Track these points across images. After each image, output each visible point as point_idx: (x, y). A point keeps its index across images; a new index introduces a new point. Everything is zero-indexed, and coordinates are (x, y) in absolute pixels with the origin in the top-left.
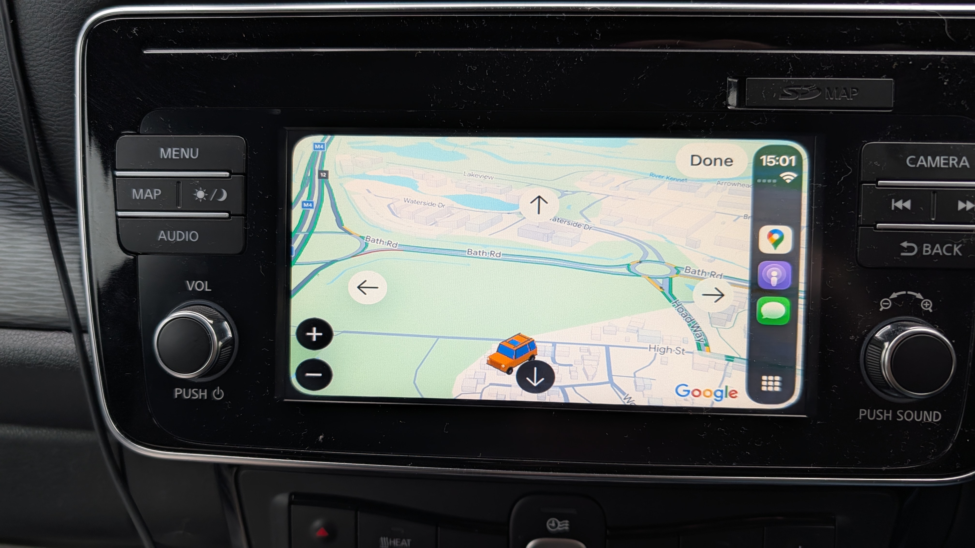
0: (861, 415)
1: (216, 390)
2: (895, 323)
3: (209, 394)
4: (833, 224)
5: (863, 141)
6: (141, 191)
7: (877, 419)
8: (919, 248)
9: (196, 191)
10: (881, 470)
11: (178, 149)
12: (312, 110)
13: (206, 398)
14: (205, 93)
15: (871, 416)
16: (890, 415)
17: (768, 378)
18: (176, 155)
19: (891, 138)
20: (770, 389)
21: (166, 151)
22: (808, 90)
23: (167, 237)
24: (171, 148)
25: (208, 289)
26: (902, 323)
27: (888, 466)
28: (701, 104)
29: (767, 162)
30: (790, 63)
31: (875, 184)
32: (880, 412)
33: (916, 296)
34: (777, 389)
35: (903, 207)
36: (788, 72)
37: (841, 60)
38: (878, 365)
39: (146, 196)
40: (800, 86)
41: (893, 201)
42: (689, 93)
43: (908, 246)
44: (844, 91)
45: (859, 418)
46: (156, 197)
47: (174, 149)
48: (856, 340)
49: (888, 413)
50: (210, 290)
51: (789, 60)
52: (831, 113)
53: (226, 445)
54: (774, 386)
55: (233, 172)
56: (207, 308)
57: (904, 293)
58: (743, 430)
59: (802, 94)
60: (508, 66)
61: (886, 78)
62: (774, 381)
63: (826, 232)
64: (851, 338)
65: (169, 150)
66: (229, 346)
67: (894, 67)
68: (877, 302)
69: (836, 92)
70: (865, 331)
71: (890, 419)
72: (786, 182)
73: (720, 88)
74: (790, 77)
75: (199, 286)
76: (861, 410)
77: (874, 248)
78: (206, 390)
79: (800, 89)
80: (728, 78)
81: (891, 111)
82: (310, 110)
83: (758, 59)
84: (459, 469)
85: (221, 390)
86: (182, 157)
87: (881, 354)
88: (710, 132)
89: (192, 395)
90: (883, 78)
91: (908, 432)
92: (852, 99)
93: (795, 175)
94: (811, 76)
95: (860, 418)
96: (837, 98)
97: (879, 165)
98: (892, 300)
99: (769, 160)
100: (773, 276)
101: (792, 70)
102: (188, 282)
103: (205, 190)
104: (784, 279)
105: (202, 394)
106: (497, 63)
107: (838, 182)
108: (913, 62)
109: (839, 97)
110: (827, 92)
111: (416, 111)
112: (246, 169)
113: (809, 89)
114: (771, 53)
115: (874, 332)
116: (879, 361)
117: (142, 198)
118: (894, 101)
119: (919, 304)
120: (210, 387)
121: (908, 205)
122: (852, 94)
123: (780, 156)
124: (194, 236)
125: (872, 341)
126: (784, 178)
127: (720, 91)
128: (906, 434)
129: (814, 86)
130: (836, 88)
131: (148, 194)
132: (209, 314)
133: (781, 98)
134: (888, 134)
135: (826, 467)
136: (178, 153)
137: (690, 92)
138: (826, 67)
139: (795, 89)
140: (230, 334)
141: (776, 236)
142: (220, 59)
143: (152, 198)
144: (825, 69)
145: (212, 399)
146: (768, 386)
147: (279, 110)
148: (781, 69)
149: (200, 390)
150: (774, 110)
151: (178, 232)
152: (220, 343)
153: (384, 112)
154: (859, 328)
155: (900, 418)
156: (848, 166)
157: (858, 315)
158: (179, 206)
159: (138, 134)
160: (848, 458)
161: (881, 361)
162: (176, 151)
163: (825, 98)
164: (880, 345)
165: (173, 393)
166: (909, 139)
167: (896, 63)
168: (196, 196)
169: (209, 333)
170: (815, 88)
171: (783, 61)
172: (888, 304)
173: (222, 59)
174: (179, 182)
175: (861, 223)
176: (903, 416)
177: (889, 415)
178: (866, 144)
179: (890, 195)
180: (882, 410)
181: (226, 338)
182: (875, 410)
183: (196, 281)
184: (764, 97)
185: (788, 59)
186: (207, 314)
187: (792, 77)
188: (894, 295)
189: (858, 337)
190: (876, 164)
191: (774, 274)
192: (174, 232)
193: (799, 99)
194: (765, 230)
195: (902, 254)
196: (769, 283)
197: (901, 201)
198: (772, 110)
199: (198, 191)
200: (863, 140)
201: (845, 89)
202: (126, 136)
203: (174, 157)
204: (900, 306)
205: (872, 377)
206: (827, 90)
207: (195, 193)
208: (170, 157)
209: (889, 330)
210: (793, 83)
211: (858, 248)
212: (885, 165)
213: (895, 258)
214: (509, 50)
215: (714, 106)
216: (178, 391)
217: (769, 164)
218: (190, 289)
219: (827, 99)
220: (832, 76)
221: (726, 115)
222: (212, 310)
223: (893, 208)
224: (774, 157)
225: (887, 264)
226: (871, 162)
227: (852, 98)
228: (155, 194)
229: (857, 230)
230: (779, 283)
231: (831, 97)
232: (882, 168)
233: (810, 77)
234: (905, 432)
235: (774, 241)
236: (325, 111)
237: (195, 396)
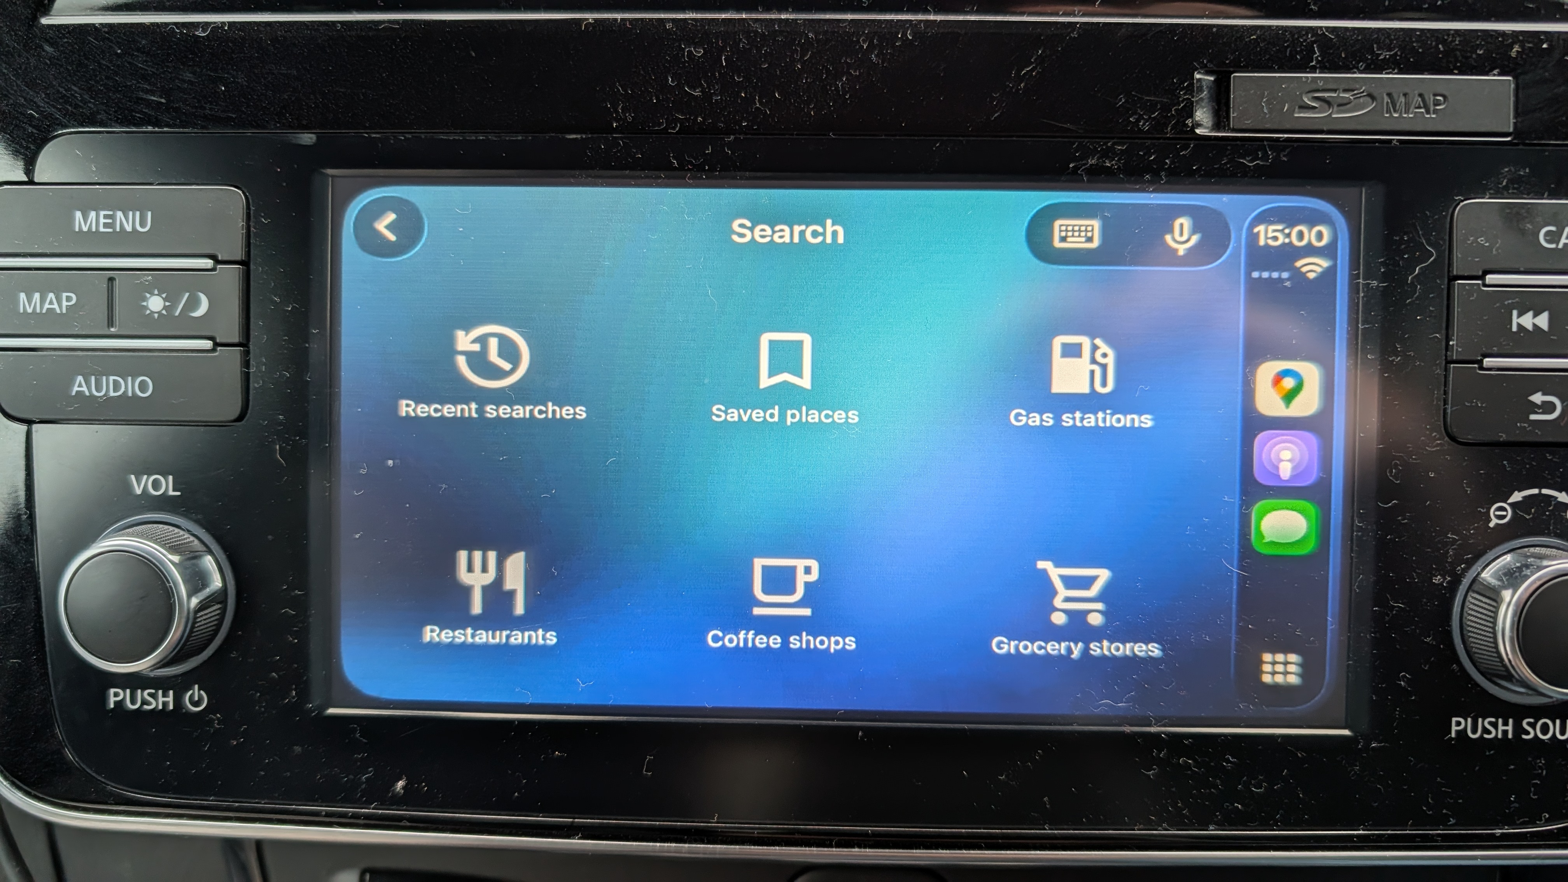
0: (1454, 728)
1: (191, 692)
2: (1519, 551)
3: (178, 700)
4: (1399, 358)
5: (1457, 198)
6: (37, 296)
7: (1486, 736)
8: (1565, 404)
9: (145, 297)
10: (1494, 834)
11: (111, 213)
12: (378, 136)
13: (171, 707)
14: (163, 101)
15: (1474, 731)
16: (1510, 728)
17: (1274, 658)
18: (106, 225)
19: (1510, 191)
20: (1279, 679)
21: (85, 217)
22: (1351, 98)
23: (89, 388)
24: (97, 210)
25: (174, 490)
26: (1532, 550)
27: (1506, 827)
28: (1144, 124)
29: (1267, 238)
30: (1315, 46)
31: (1479, 282)
32: (1490, 723)
33: (1557, 498)
34: (1293, 679)
35: (1534, 325)
36: (1312, 62)
37: (1414, 40)
38: (1491, 635)
39: (47, 306)
40: (1335, 91)
41: (1515, 313)
42: (1121, 103)
43: (1544, 402)
44: (1420, 99)
45: (1451, 734)
46: (67, 309)
47: (102, 213)
48: (1445, 585)
49: (1506, 724)
50: (178, 493)
51: (1313, 39)
52: (1395, 142)
53: (212, 801)
54: (1286, 673)
55: (220, 258)
56: (171, 528)
57: (1535, 491)
58: (1228, 761)
59: (1339, 105)
60: (765, 49)
61: (1499, 74)
62: (1286, 663)
63: (1386, 375)
64: (1436, 580)
65: (93, 214)
66: (214, 605)
67: (1513, 54)
68: (1485, 510)
69: (1403, 100)
70: (1462, 566)
71: (1510, 736)
72: (1308, 278)
73: (1181, 93)
74: (1315, 73)
75: (156, 485)
76: (1454, 720)
77: (1479, 405)
78: (171, 692)
79: (1336, 95)
80: (1196, 73)
81: (1509, 139)
82: (374, 136)
83: (1254, 37)
84: (674, 845)
85: (202, 692)
86: (118, 229)
87: (1496, 613)
88: (1163, 180)
89: (144, 702)
90: (1494, 75)
91: (1543, 762)
92: (1434, 116)
93: (1325, 263)
94: (1355, 70)
95: (1453, 735)
96: (1405, 113)
97: (1487, 244)
98: (1512, 505)
99: (1270, 235)
100: (1283, 461)
101: (1319, 59)
102: (133, 477)
103: (164, 296)
104: (1304, 465)
105: (165, 700)
106: (744, 43)
107: (1410, 278)
108: (1548, 45)
109: (1411, 110)
110: (1387, 103)
111: (584, 137)
112: (248, 253)
113: (1352, 96)
114: (1277, 26)
115: (1479, 569)
116: (1494, 628)
117: (38, 310)
118: (1515, 121)
119: (1564, 514)
120: (179, 685)
121: (1543, 321)
122: (1435, 105)
123: (1292, 225)
124: (143, 387)
125: (1476, 587)
126: (1304, 269)
127: (1180, 99)
128: (1540, 764)
129: (1362, 91)
130: (1405, 95)
131: (51, 303)
132: (173, 542)
133: (1300, 113)
134: (1504, 184)
135: (1389, 832)
136: (110, 221)
137: (1123, 101)
138: (1384, 54)
139: (1326, 95)
140: (216, 583)
141: (1289, 383)
142: (194, 35)
143: (58, 311)
144: (1382, 57)
145: (184, 711)
146: (1274, 673)
147: (314, 137)
148: (1298, 57)
149: (160, 692)
150: (1286, 136)
151: (112, 378)
152: (194, 601)
153: (520, 138)
154: (1449, 560)
155: (1528, 733)
156: (1429, 246)
157: (1449, 535)
158: (112, 327)
159: (31, 182)
160: (1431, 812)
161: (1497, 628)
162: (106, 217)
163: (1383, 113)
164: (1493, 595)
165: (104, 699)
166: (1543, 195)
167: (1517, 47)
168: (146, 308)
169: (169, 582)
170: (1365, 94)
171: (1302, 40)
172: (1504, 513)
173: (197, 33)
174: (111, 280)
175: (1454, 358)
176: (1534, 729)
177: (1505, 728)
178: (1462, 204)
179: (1510, 301)
180: (1493, 720)
181: (208, 590)
182: (1480, 720)
183: (149, 474)
184: (1266, 111)
185: (1312, 37)
186: (168, 543)
187: (1320, 73)
188: (1517, 497)
189: (1449, 579)
190: (1482, 242)
191: (1286, 455)
192: (104, 378)
193: (1334, 116)
194: (1267, 371)
195: (1533, 417)
196: (1275, 472)
197: (1530, 314)
198: (1282, 136)
199: (150, 297)
200: (1457, 196)
201: (1421, 95)
202: (6, 187)
203: (102, 229)
204: (1528, 517)
205: (1477, 655)
206: (1386, 99)
207: (144, 301)
208: (94, 229)
209: (1508, 563)
210: (1321, 84)
211: (1449, 407)
212: (1498, 245)
213: (1518, 424)
214: (768, 16)
215: (1169, 129)
216: (116, 695)
217: (1271, 243)
218: (139, 491)
219: (1387, 115)
220: (1396, 71)
221: (1192, 146)
222: (182, 533)
223: (1514, 329)
224: (1280, 227)
225: (1504, 436)
226: (1472, 238)
227: (1434, 114)
228: (65, 303)
229: (1446, 369)
230: (1295, 473)
231: (1395, 111)
232: (1494, 250)
233: (1355, 73)
234: (1538, 761)
235: (1284, 392)
236: (403, 138)
237: (149, 704)
